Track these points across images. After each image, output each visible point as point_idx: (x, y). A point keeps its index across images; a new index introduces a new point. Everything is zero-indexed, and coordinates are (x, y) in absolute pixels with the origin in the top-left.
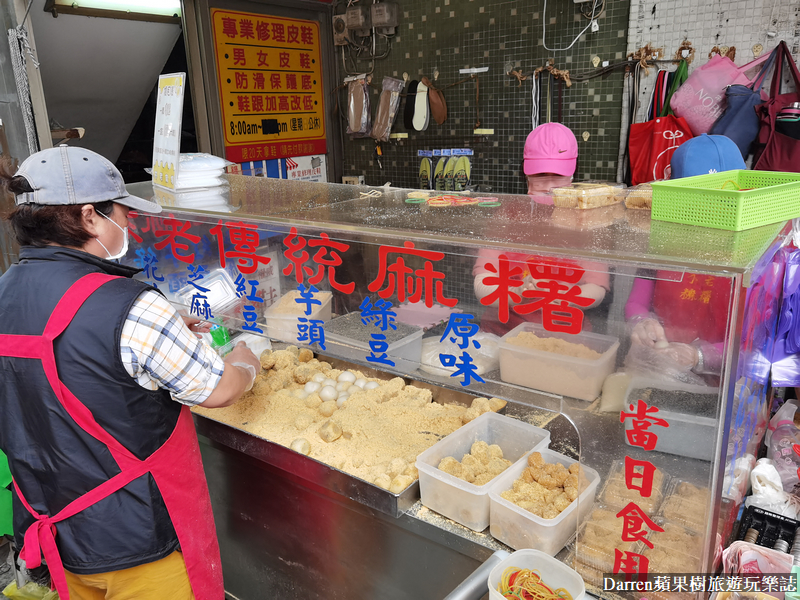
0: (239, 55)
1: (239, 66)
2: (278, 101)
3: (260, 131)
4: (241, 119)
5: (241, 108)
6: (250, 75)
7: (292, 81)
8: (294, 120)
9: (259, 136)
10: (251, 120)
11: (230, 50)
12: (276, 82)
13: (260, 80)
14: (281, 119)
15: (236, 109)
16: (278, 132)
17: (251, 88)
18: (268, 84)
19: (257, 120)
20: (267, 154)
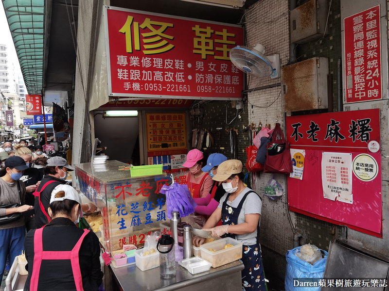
0: (155, 125)
1: (154, 128)
2: (168, 138)
3: (161, 147)
4: (154, 144)
5: (154, 140)
6: (158, 131)
7: (174, 132)
8: (174, 143)
9: (160, 148)
10: (157, 144)
11: (151, 124)
12: (167, 132)
13: (162, 132)
14: (169, 143)
15: (152, 141)
16: (167, 147)
17: (158, 134)
18: (164, 133)
19: (160, 144)
20: (163, 154)
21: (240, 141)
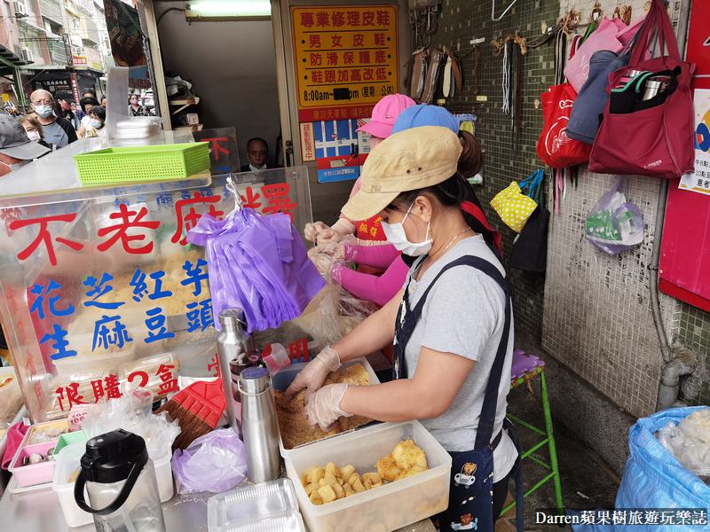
0: (315, 40)
1: (314, 48)
2: (350, 73)
3: (332, 97)
4: (314, 89)
5: (314, 80)
6: (324, 55)
7: (365, 57)
8: (366, 88)
9: (331, 101)
10: (322, 90)
11: (307, 37)
12: (349, 58)
13: (333, 58)
14: (352, 88)
15: (310, 81)
16: (349, 98)
17: (324, 64)
18: (341, 62)
19: (330, 89)
20: (337, 115)
21: (530, 74)
